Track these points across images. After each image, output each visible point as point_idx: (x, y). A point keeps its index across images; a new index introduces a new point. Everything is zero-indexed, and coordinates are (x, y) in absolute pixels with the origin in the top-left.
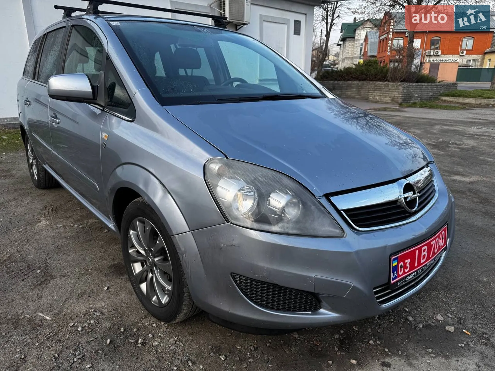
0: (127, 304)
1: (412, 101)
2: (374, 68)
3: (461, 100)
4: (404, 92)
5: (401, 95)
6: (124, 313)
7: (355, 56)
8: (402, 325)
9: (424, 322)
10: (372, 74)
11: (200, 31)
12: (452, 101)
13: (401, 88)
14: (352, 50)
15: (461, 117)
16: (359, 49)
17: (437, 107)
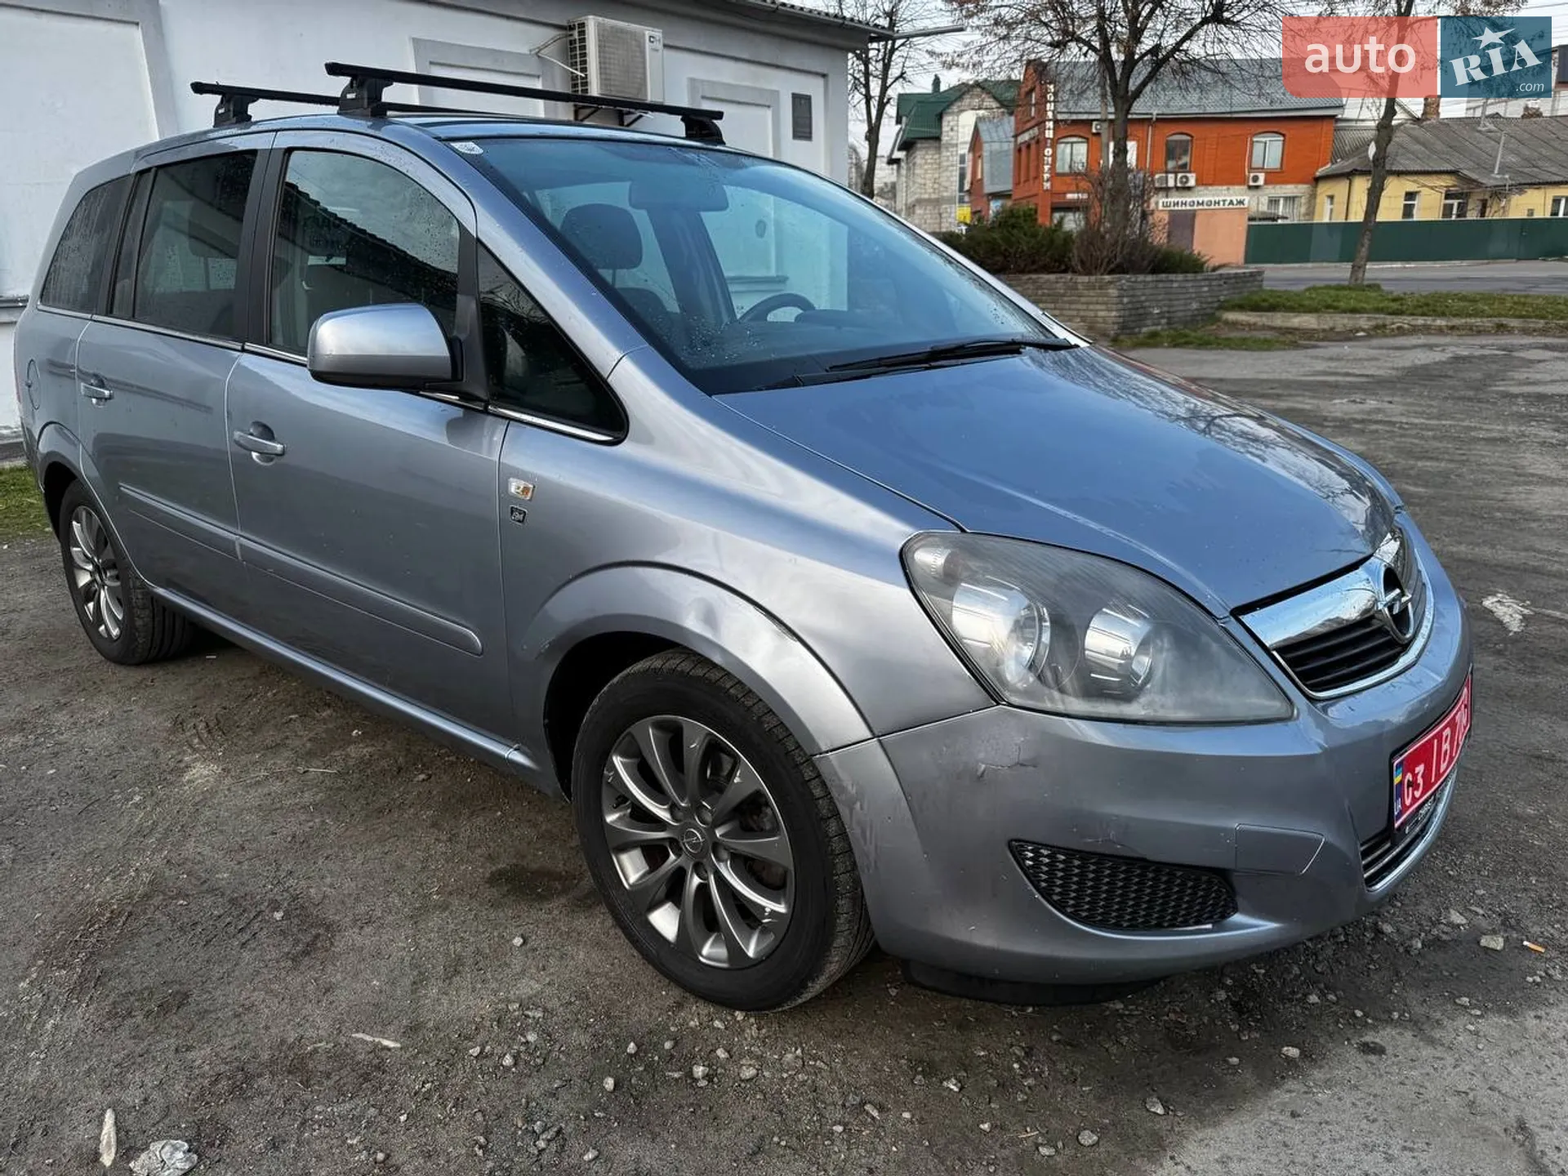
0: (606, 976)
1: (1145, 330)
2: (1025, 234)
3: (1278, 319)
4: (1121, 303)
5: (1114, 314)
6: (612, 1003)
7: (945, 194)
8: (1370, 948)
9: (1423, 934)
10: (1023, 251)
11: (692, 163)
12: (1255, 324)
13: (1113, 292)
14: (937, 175)
15: (1294, 370)
16: (957, 174)
17: (1219, 344)
